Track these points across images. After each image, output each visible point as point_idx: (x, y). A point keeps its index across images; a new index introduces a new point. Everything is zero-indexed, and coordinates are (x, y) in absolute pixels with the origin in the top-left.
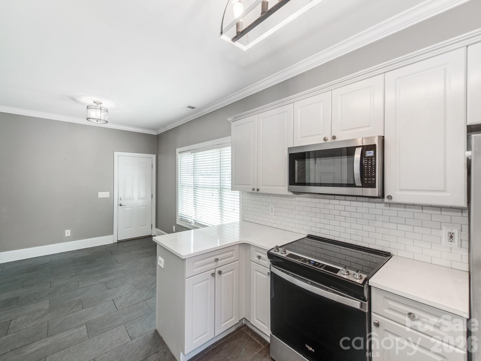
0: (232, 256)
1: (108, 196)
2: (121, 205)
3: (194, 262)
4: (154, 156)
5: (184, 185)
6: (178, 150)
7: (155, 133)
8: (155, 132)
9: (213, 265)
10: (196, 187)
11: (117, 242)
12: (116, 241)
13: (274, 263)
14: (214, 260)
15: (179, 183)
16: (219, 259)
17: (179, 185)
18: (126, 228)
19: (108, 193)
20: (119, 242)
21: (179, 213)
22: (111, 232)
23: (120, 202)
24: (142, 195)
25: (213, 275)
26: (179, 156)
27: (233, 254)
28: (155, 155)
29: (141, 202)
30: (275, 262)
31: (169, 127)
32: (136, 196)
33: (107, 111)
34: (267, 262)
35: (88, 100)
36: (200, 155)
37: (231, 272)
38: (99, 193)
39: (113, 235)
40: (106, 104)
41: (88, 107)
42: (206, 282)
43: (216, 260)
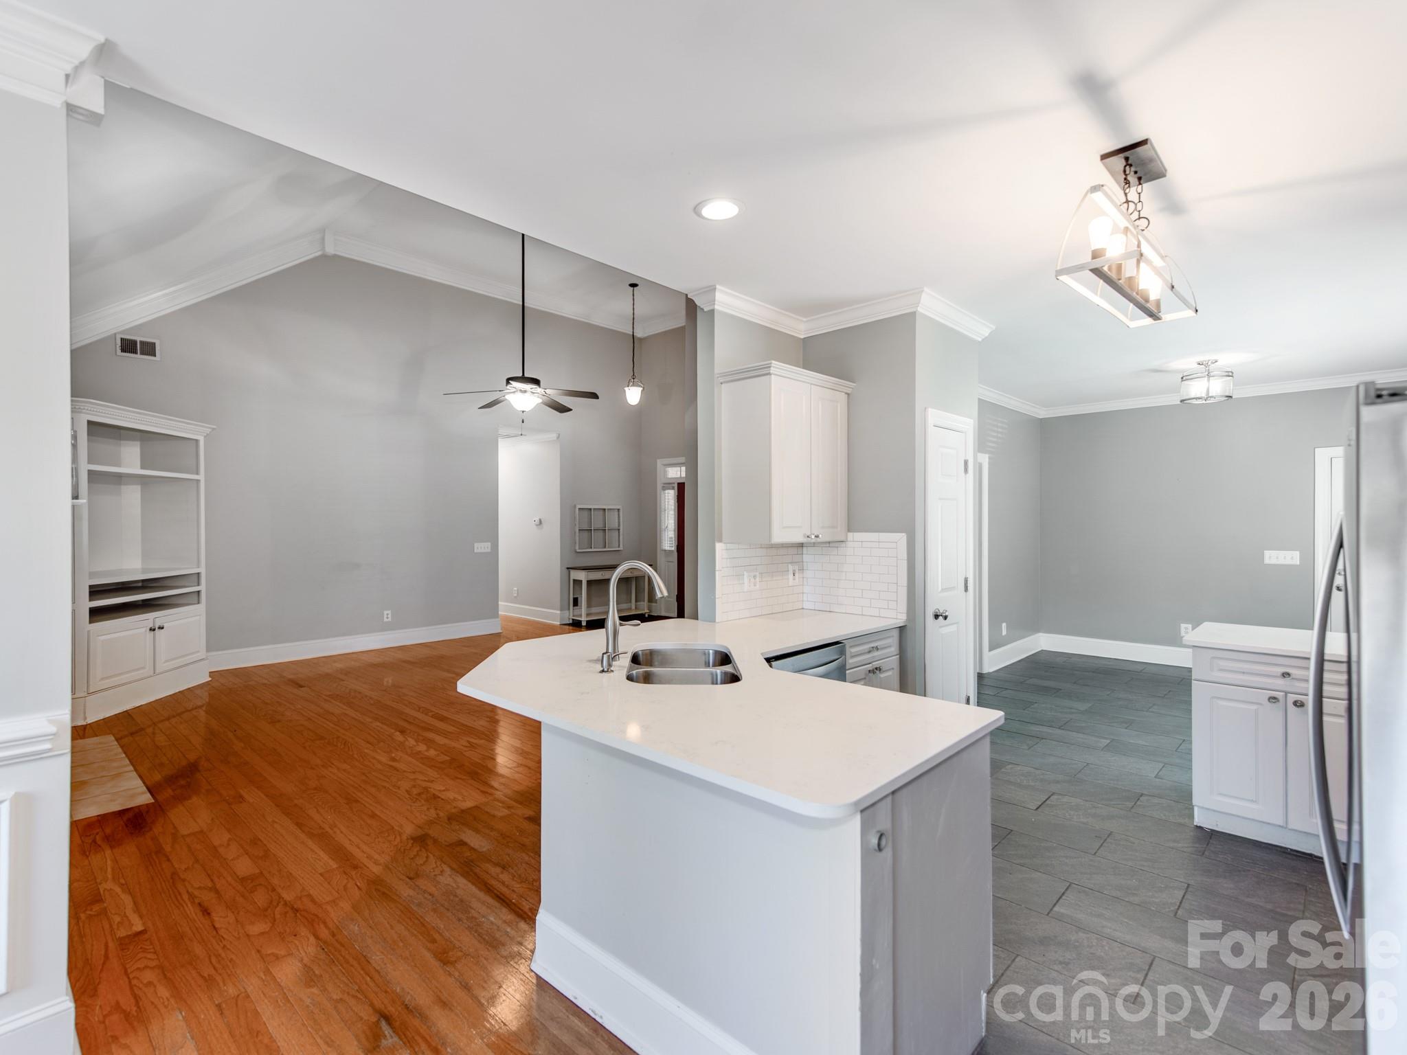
3: (1214, 658)
9: (1281, 683)
14: (1279, 674)
16: (1296, 676)
19: (1296, 554)
25: (1275, 700)
35: (1188, 363)
38: (1266, 551)
41: (1182, 378)
42: (1254, 707)
43: (1285, 675)
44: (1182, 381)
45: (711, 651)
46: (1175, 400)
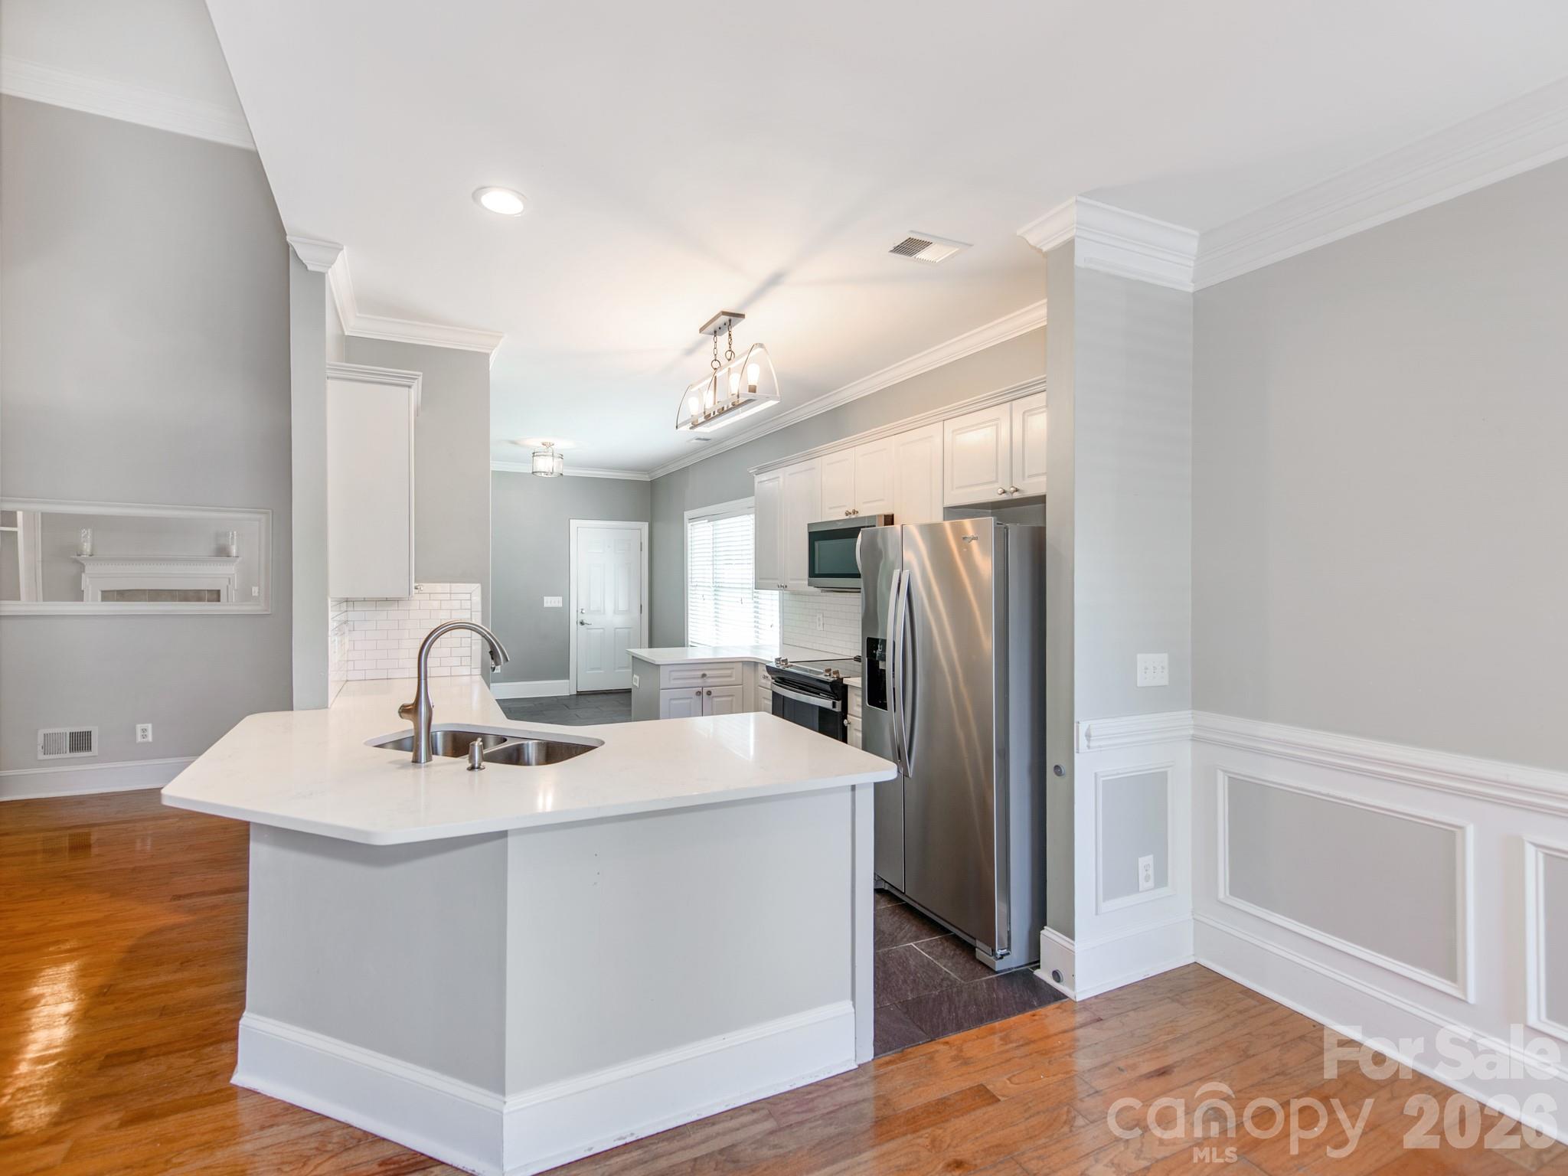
0: (730, 676)
1: (561, 605)
2: (582, 623)
3: (671, 671)
4: (646, 525)
5: (698, 584)
6: (687, 514)
7: (646, 478)
8: (647, 476)
9: (699, 682)
10: (717, 588)
11: (577, 695)
12: (575, 693)
13: (777, 679)
14: (700, 676)
15: (689, 580)
16: (708, 676)
17: (690, 584)
18: (592, 669)
19: (560, 598)
20: (579, 694)
21: (690, 639)
22: (565, 675)
23: (581, 617)
24: (622, 606)
25: (699, 693)
26: (689, 526)
27: (732, 673)
28: (647, 523)
29: (619, 621)
30: (780, 678)
31: (672, 468)
32: (609, 607)
33: (561, 457)
34: (769, 682)
35: (535, 443)
36: (723, 524)
37: (730, 699)
38: (545, 598)
39: (569, 679)
40: (561, 445)
41: (534, 453)
42: (688, 701)
43: (704, 675)
44: (534, 456)
45: (439, 733)
46: (527, 469)
